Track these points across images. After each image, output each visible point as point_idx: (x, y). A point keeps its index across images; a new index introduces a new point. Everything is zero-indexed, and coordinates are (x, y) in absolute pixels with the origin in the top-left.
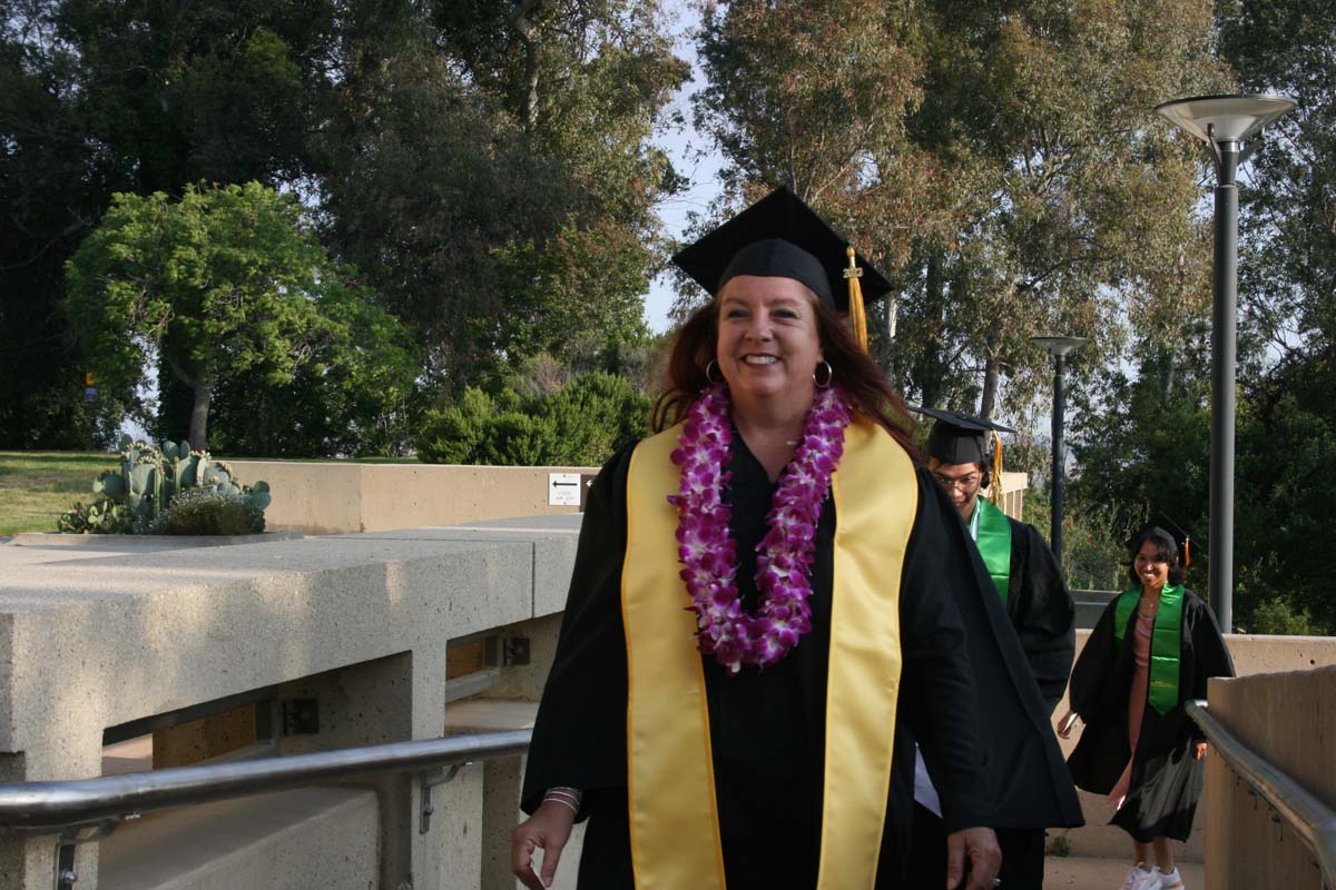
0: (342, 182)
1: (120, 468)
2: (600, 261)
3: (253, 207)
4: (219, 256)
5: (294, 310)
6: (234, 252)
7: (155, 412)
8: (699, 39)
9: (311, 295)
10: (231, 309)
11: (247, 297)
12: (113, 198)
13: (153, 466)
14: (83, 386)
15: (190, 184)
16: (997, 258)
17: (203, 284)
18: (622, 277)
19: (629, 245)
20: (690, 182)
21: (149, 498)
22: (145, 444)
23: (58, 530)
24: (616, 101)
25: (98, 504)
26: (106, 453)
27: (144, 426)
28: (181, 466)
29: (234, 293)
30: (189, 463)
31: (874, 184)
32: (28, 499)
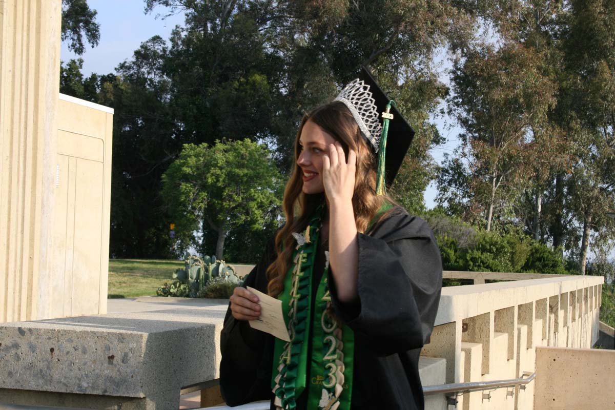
0: (286, 139)
1: (185, 267)
2: (403, 175)
3: (246, 150)
4: (230, 172)
5: (263, 196)
6: (237, 171)
7: (201, 242)
8: (451, 74)
9: (272, 190)
10: (235, 197)
11: (242, 191)
12: (183, 146)
13: (199, 267)
14: (169, 230)
15: (217, 140)
16: (590, 176)
17: (223, 185)
18: (413, 183)
19: (417, 169)
20: (446, 140)
21: (197, 281)
22: (196, 257)
23: (156, 295)
24: (412, 102)
25: (175, 284)
26: (179, 260)
27: (196, 248)
28: (212, 267)
29: (237, 188)
30: (215, 266)
31: (532, 141)
32: (144, 281)
